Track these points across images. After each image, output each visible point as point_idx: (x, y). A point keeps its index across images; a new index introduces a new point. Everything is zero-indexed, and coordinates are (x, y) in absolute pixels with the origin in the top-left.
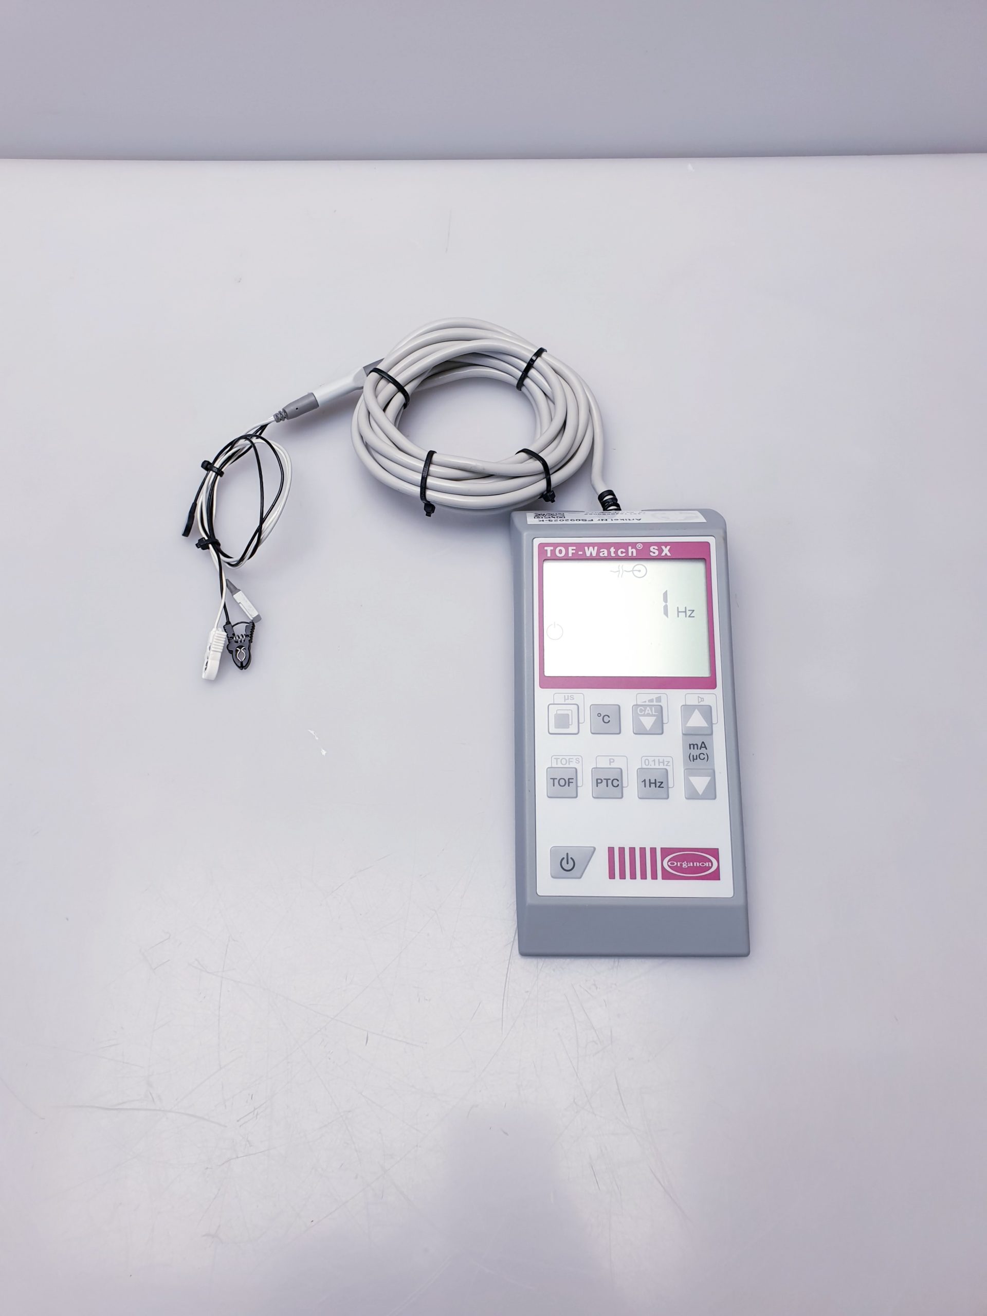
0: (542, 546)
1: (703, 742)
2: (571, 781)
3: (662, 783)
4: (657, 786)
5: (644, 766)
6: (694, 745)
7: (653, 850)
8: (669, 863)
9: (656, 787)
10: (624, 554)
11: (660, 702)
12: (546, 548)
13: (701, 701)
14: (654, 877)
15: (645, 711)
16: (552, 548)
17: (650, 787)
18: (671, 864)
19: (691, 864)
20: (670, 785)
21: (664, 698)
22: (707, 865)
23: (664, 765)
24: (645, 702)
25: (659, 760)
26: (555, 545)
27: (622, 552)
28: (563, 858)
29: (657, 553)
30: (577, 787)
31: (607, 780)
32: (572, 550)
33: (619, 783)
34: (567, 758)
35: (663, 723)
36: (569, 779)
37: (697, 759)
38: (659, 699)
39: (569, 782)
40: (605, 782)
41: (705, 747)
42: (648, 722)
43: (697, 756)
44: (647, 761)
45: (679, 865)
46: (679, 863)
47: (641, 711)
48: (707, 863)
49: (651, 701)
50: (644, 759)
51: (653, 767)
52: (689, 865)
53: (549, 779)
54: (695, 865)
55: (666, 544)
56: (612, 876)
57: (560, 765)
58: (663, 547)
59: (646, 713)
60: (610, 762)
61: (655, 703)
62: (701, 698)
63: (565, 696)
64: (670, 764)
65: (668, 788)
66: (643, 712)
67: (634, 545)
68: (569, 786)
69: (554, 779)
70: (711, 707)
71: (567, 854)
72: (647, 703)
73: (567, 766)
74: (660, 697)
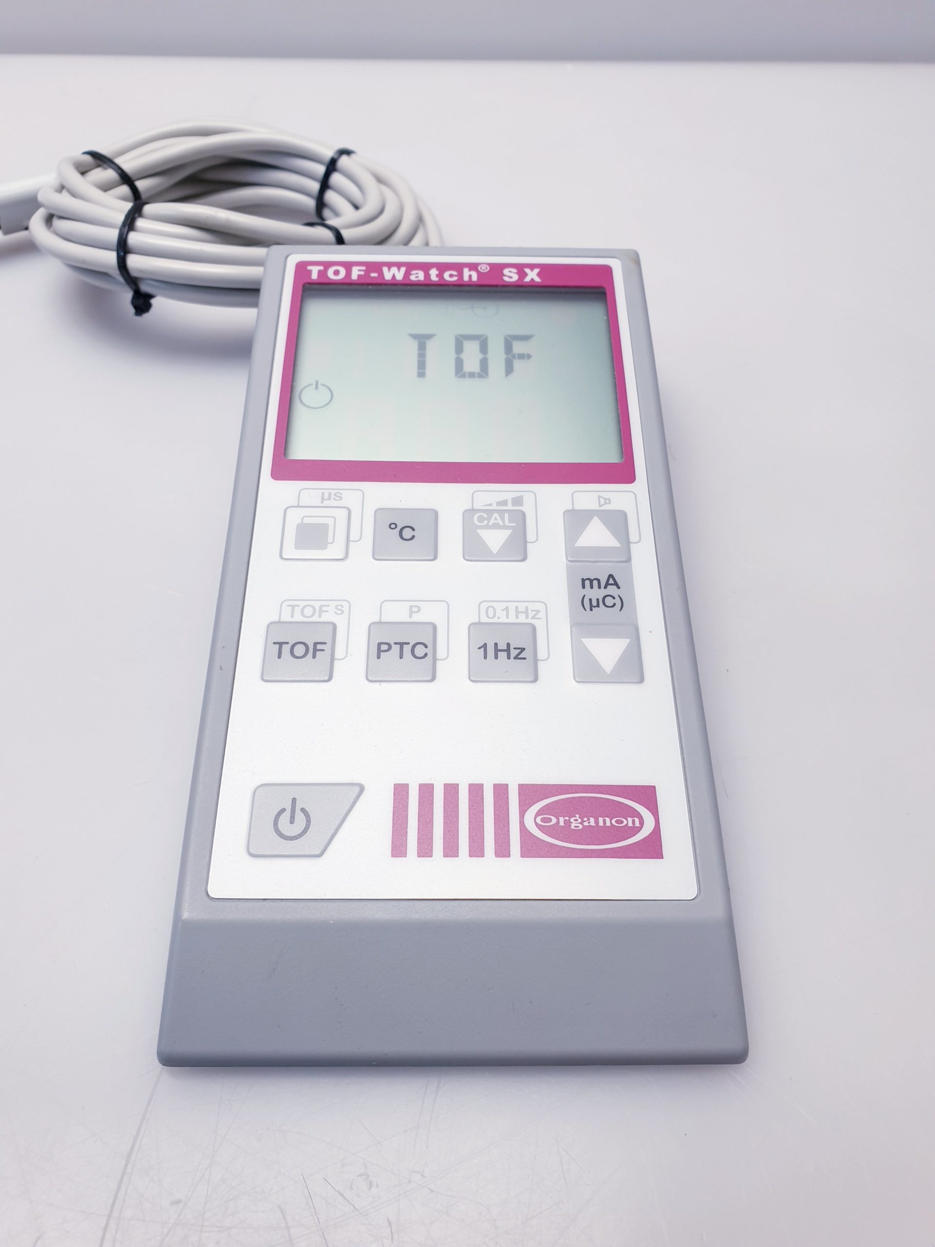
0: (302, 268)
1: (611, 576)
2: (319, 647)
3: (523, 650)
4: (512, 656)
5: (484, 619)
6: (591, 581)
7: (501, 790)
8: (538, 820)
9: (509, 658)
10: (455, 279)
11: (521, 504)
12: (309, 268)
13: (606, 503)
14: (502, 851)
15: (489, 519)
16: (321, 268)
17: (496, 657)
18: (543, 820)
19: (592, 820)
20: (542, 653)
21: (528, 500)
22: (630, 824)
23: (527, 617)
24: (491, 505)
25: (517, 607)
26: (327, 265)
27: (451, 276)
28: (283, 810)
29: (515, 278)
30: (333, 659)
31: (402, 645)
32: (359, 270)
33: (429, 650)
34: (317, 605)
35: (525, 542)
36: (315, 644)
37: (598, 606)
38: (518, 501)
39: (316, 649)
40: (396, 649)
41: (616, 584)
42: (495, 539)
43: (598, 600)
44: (491, 611)
45: (562, 823)
46: (562, 820)
47: (481, 519)
48: (630, 820)
49: (505, 503)
50: (484, 606)
51: (503, 620)
52: (586, 824)
53: (270, 644)
54: (601, 823)
55: (532, 267)
56: (398, 849)
57: (298, 618)
58: (527, 270)
59: (491, 524)
60: (411, 613)
61: (510, 507)
62: (605, 499)
63: (323, 493)
64: (542, 615)
65: (536, 660)
66: (486, 522)
67: (473, 267)
68: (314, 657)
69: (281, 644)
70: (624, 515)
71: (294, 800)
72: (494, 507)
73: (315, 619)
74: (522, 496)
